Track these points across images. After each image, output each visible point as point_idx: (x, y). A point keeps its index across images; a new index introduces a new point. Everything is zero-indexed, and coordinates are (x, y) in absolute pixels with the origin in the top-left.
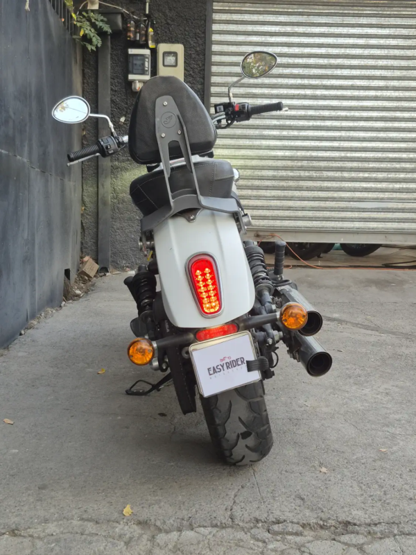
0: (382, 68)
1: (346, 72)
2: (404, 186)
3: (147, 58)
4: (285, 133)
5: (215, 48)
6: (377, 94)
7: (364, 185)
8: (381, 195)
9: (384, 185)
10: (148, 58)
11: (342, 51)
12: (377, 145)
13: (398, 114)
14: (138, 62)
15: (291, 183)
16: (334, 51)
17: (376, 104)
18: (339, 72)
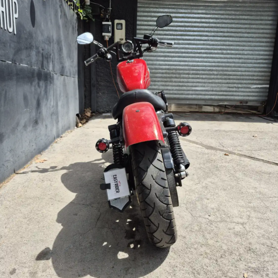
0: (207, 32)
1: (192, 33)
2: (213, 81)
4: (166, 59)
5: (138, 23)
6: (204, 42)
7: (198, 80)
8: (204, 85)
10: (111, 26)
11: (190, 24)
12: (203, 64)
13: (212, 51)
14: (107, 28)
17: (204, 47)
18: (189, 33)
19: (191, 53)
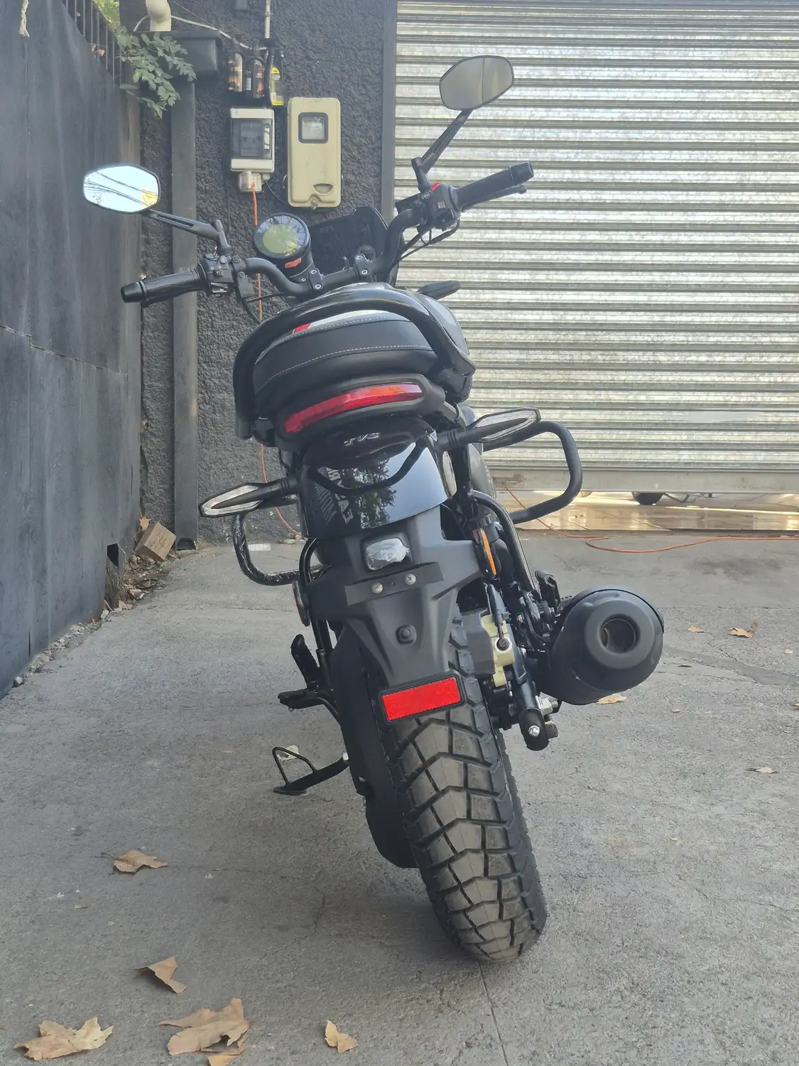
1: (660, 156)
2: (779, 380)
3: (268, 126)
4: (541, 277)
5: (401, 111)
6: (723, 198)
7: (700, 378)
8: (733, 398)
9: (738, 378)
10: (270, 127)
11: (652, 115)
12: (724, 299)
13: (766, 238)
14: (251, 135)
15: (555, 376)
16: (638, 115)
17: (721, 218)
18: (646, 156)
19: (663, 248)
